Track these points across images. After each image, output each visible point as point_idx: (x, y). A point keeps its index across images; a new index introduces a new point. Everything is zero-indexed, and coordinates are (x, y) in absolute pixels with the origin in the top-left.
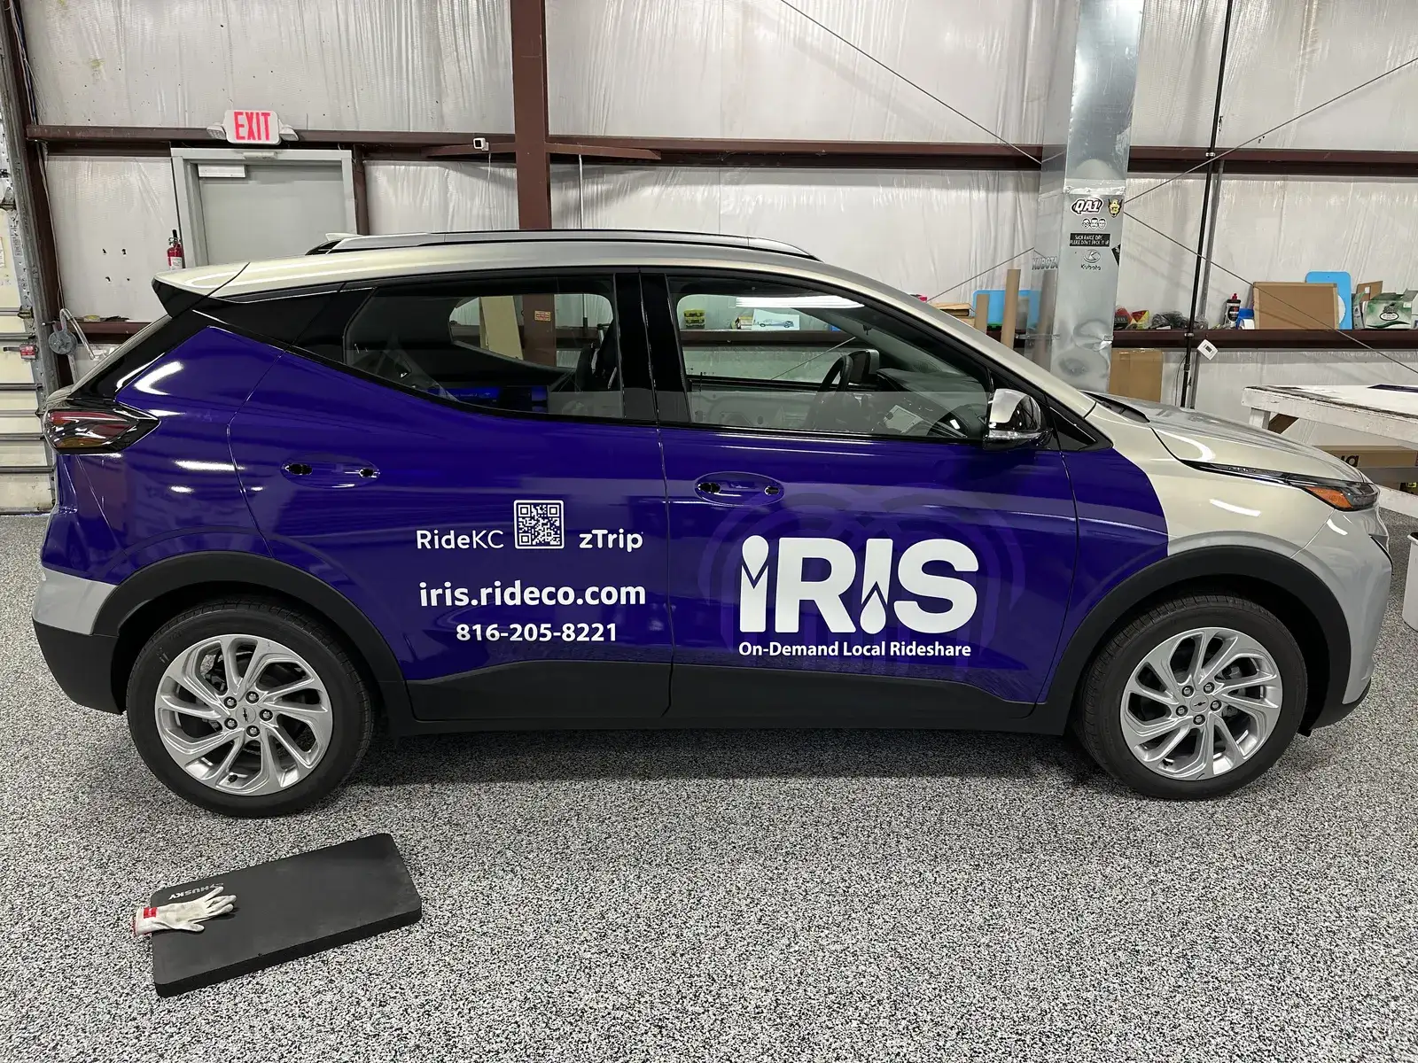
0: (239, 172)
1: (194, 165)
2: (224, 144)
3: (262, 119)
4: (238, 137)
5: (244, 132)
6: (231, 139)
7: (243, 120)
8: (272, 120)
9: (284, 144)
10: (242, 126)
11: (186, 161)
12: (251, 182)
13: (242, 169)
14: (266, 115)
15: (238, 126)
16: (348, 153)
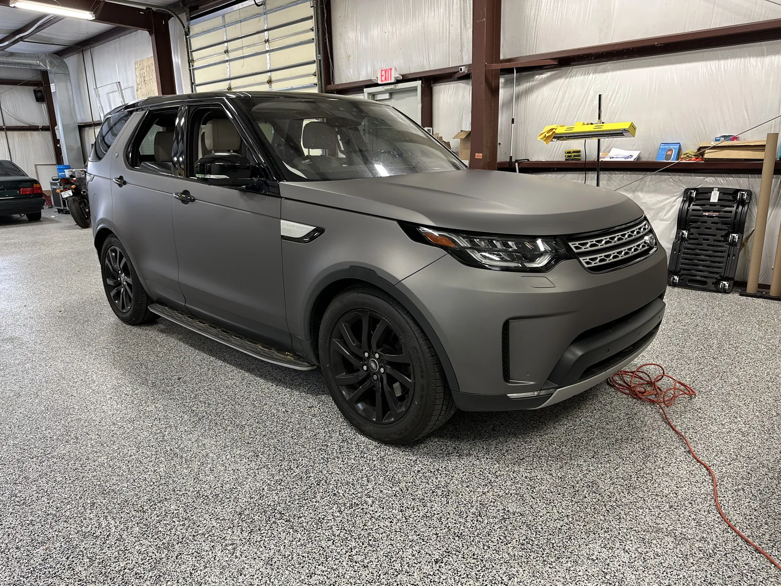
0: (387, 96)
1: (373, 95)
2: (377, 85)
3: (389, 71)
4: (382, 81)
5: (383, 78)
6: (380, 82)
7: (383, 73)
8: (393, 71)
9: (398, 82)
10: (383, 76)
11: (369, 94)
12: (392, 100)
13: (388, 95)
14: (391, 69)
15: (382, 76)
16: (420, 82)
